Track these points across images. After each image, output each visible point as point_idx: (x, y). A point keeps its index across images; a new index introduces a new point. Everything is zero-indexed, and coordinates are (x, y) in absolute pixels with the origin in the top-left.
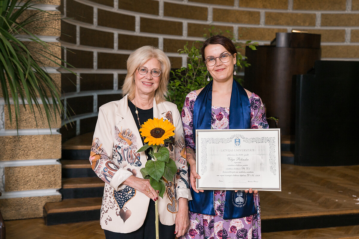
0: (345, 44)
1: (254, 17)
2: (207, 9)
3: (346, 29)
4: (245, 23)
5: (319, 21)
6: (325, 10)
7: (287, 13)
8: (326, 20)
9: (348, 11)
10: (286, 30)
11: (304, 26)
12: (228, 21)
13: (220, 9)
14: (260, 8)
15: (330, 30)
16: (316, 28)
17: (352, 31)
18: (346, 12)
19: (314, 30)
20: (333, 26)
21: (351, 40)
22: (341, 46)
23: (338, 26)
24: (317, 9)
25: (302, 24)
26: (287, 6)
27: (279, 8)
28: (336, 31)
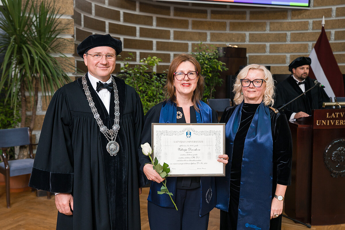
0: (266, 54)
1: (203, 36)
2: (169, 31)
3: (266, 44)
4: (196, 40)
5: (247, 38)
6: (252, 31)
7: (226, 33)
8: (253, 38)
9: (268, 32)
10: (225, 45)
11: (237, 42)
12: (184, 40)
13: (179, 31)
14: (206, 30)
15: (256, 45)
16: (246, 43)
17: (270, 45)
18: (266, 32)
19: (244, 45)
20: (257, 42)
21: (270, 51)
22: (264, 56)
23: (260, 42)
24: (246, 30)
25: (236, 41)
26: (226, 28)
27: (220, 30)
28: (260, 45)
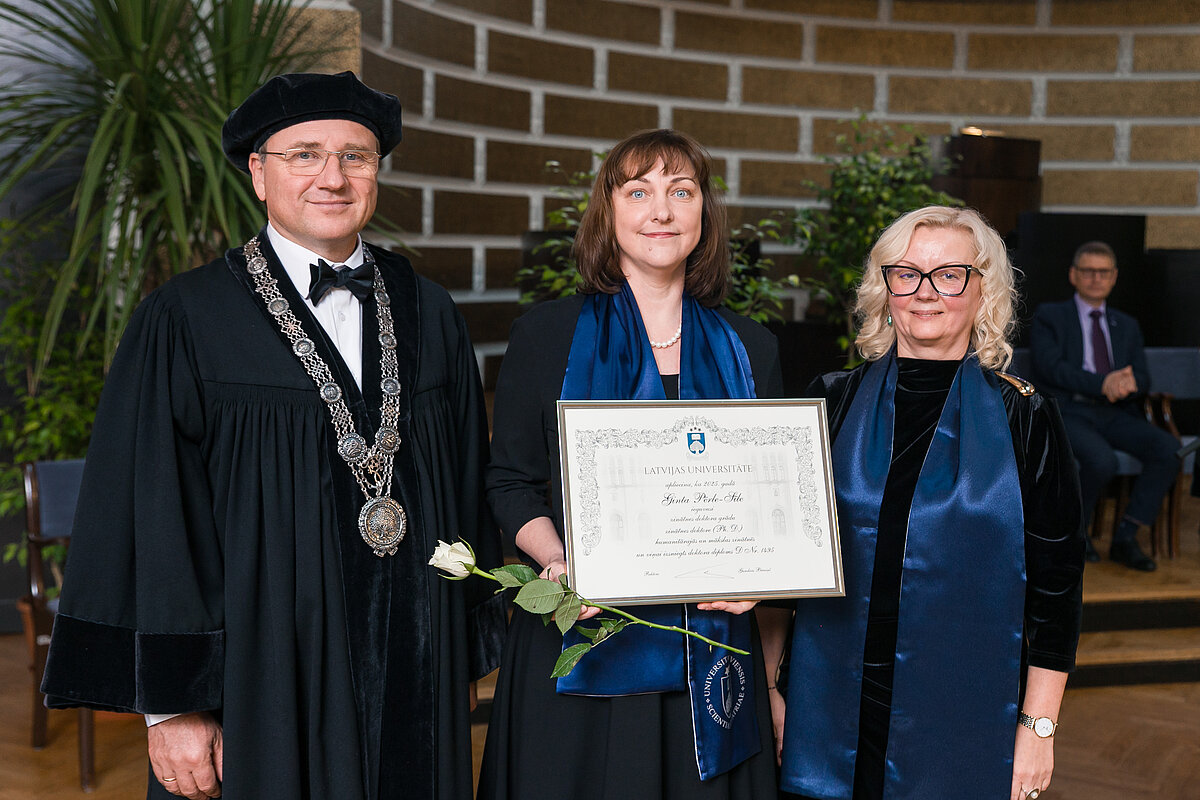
0: (1114, 165)
1: (859, 91)
2: (724, 69)
3: (1118, 123)
4: (832, 107)
5: (1040, 101)
6: (1060, 70)
7: (952, 80)
8: (1061, 99)
9: (1124, 74)
10: (947, 126)
11: (997, 114)
12: (785, 103)
13: (762, 70)
14: (873, 65)
15: (1073, 127)
16: (1032, 120)
17: (1133, 128)
18: (1118, 76)
19: (1026, 125)
20: (1080, 114)
21: (1130, 153)
22: (1104, 171)
23: (1093, 115)
24: (1035, 69)
25: (993, 108)
26: (952, 60)
27: (928, 66)
28: (1090, 129)
